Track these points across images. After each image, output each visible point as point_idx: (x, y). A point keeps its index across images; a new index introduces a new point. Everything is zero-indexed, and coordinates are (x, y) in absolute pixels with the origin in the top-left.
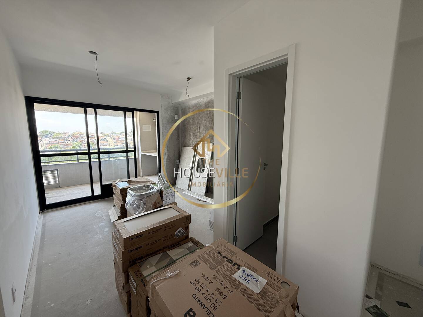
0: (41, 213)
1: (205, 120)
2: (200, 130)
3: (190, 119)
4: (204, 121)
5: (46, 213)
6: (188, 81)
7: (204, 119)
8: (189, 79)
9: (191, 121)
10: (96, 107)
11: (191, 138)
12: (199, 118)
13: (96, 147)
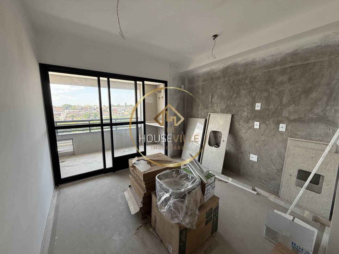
0: (56, 188)
1: (221, 89)
2: (213, 100)
3: (199, 88)
4: (218, 90)
5: (61, 188)
6: (214, 39)
7: (219, 87)
8: (215, 36)
9: (200, 91)
10: (109, 76)
11: (200, 109)
12: (212, 87)
13: (109, 118)
